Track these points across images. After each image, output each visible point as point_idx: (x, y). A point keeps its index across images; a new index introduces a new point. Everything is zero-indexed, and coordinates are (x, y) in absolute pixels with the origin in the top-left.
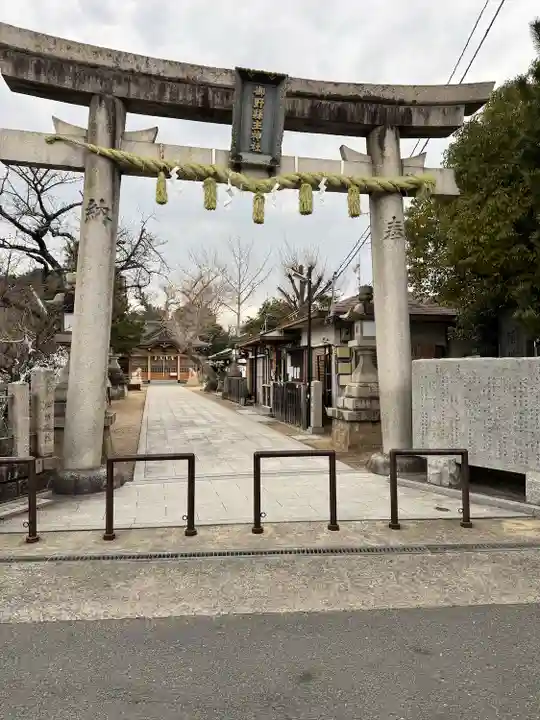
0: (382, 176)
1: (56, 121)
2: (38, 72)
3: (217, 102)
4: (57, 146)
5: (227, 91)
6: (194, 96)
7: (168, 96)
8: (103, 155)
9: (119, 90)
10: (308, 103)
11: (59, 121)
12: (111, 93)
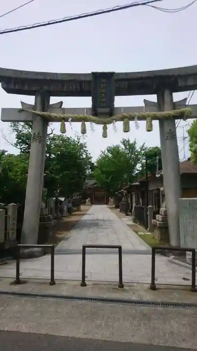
0: (163, 111)
1: (22, 103)
2: (15, 84)
3: (86, 87)
4: (23, 113)
5: (89, 82)
6: (76, 86)
7: (65, 87)
8: (38, 115)
9: (46, 88)
10: (127, 83)
11: (23, 103)
12: (43, 89)
